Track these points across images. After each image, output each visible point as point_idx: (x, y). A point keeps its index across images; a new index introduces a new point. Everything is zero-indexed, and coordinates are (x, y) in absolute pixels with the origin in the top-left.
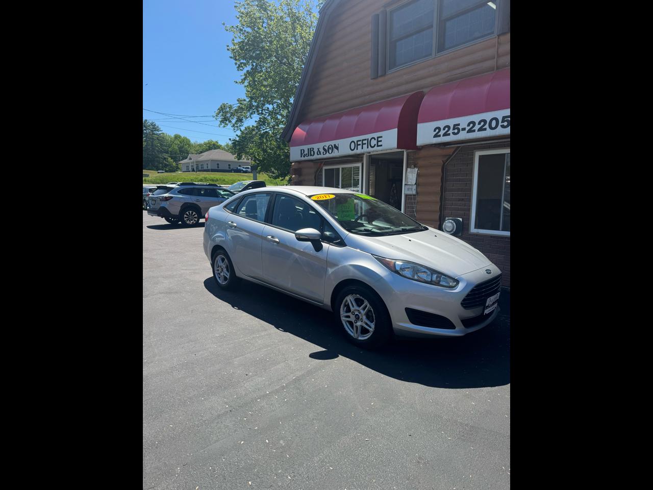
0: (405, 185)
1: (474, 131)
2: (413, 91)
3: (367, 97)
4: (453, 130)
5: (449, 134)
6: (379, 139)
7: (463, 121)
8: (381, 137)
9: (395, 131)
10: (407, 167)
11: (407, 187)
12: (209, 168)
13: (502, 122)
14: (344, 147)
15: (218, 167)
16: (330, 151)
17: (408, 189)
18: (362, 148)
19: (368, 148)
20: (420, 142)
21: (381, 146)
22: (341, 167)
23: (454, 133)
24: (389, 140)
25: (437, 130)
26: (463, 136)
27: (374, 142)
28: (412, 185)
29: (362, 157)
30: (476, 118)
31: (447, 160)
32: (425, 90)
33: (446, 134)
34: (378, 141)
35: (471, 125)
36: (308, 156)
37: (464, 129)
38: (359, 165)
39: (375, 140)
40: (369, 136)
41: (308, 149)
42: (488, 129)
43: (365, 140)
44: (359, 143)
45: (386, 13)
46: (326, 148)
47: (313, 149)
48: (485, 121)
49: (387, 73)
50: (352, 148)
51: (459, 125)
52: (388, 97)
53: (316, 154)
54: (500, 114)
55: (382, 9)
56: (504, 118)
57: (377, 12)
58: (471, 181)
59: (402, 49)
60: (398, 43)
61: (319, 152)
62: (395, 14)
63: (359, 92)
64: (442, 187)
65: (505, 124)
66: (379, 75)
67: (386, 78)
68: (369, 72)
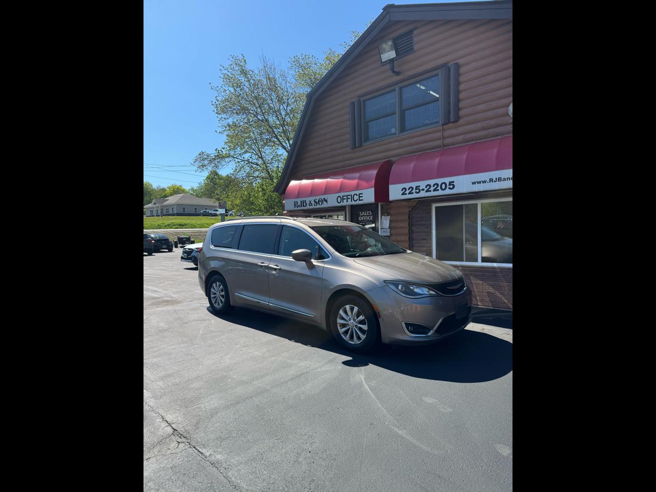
0: (381, 228)
1: (430, 191)
2: (385, 159)
3: (347, 162)
4: (416, 189)
5: (413, 193)
6: (360, 195)
7: (423, 184)
8: (362, 194)
9: (373, 189)
10: (382, 215)
11: (383, 230)
12: (175, 212)
13: (450, 185)
14: (332, 201)
15: (184, 211)
16: (320, 203)
17: (384, 232)
18: (347, 202)
19: (352, 201)
20: (391, 198)
21: (362, 200)
23: (416, 192)
24: (369, 196)
25: (404, 190)
26: (423, 194)
27: (356, 198)
28: (386, 229)
29: (346, 208)
30: (432, 182)
31: (412, 210)
32: (393, 159)
33: (410, 193)
34: (359, 197)
35: (428, 187)
36: (301, 206)
37: (423, 190)
38: (344, 213)
39: (357, 195)
40: (353, 193)
41: (301, 201)
42: (440, 190)
43: (349, 195)
44: (345, 197)
45: (360, 101)
46: (317, 201)
47: (305, 201)
48: (437, 185)
49: (364, 144)
50: (339, 201)
51: (419, 186)
52: (364, 163)
53: (308, 205)
54: (447, 180)
55: (357, 98)
56: (450, 182)
57: (353, 100)
58: (430, 225)
59: (374, 128)
60: (370, 123)
61: (310, 204)
62: (367, 102)
63: (341, 158)
64: (409, 230)
65: (451, 187)
66: (357, 146)
67: (363, 148)
68: (348, 143)
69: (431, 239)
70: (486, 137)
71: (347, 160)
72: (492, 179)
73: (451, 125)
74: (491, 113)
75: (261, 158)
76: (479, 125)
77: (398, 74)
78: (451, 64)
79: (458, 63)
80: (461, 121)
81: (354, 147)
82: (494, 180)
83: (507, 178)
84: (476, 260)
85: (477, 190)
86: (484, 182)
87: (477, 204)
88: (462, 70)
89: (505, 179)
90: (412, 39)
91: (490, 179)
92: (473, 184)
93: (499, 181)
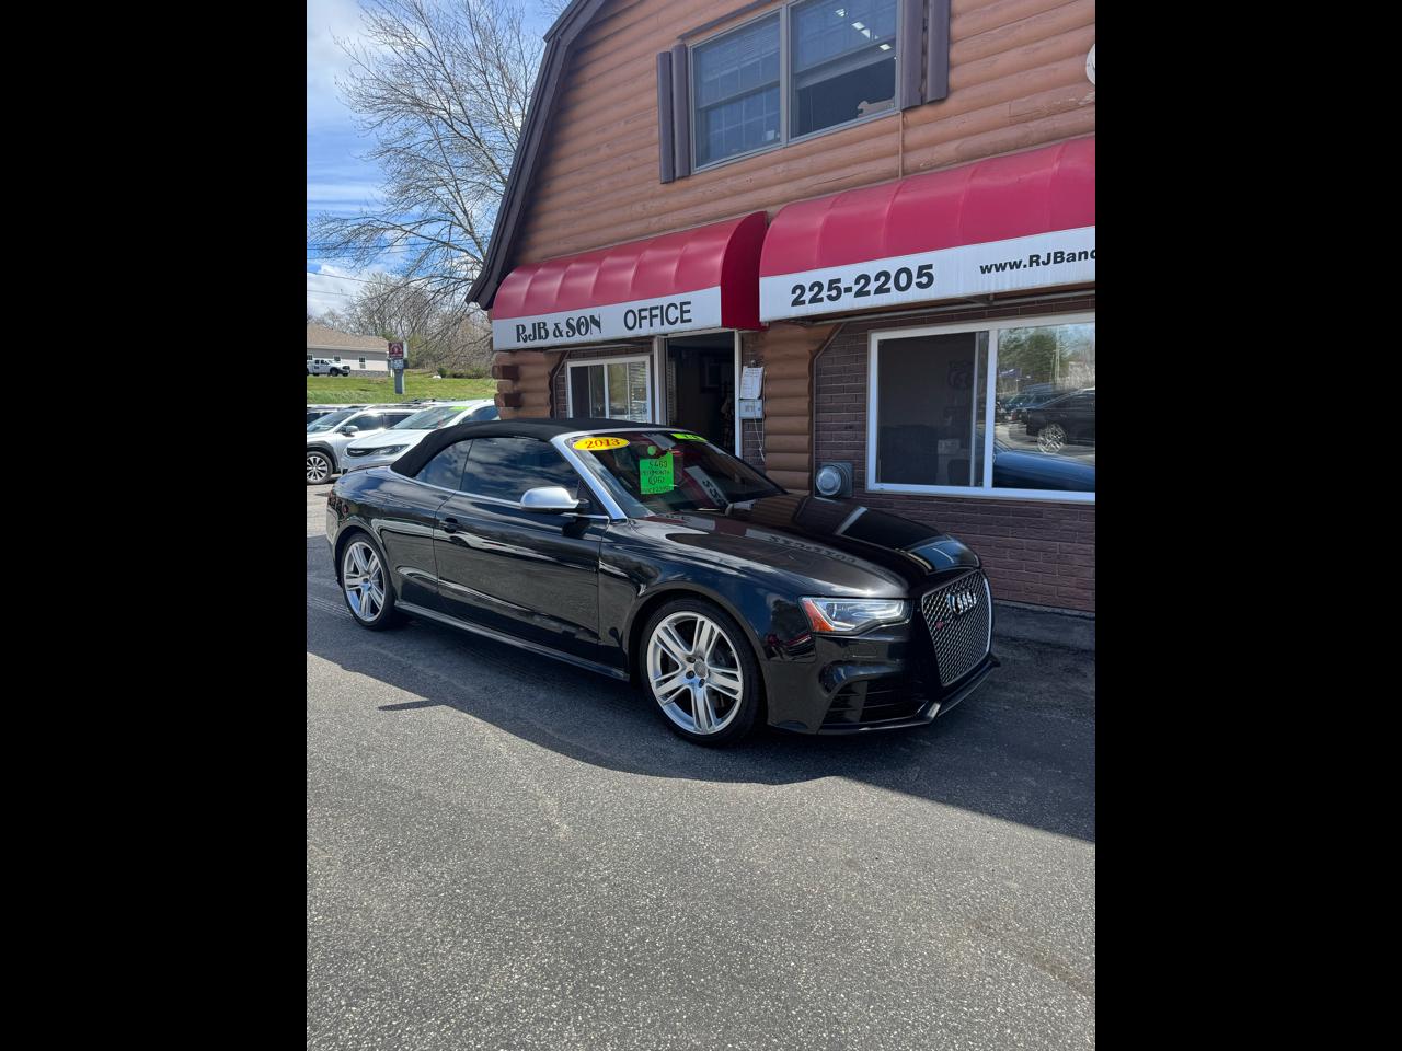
1: (868, 293)
2: (747, 211)
3: (655, 220)
4: (829, 290)
5: (821, 300)
6: (685, 308)
7: (847, 274)
8: (689, 303)
9: (716, 292)
10: (742, 365)
11: (743, 403)
13: (918, 278)
14: (613, 321)
16: (583, 330)
17: (747, 408)
18: (651, 325)
19: (662, 324)
21: (690, 320)
22: (605, 362)
23: (831, 298)
24: (705, 310)
25: (798, 292)
26: (848, 302)
27: (674, 313)
28: (754, 400)
29: (651, 343)
30: (872, 268)
31: (821, 348)
32: (771, 210)
33: (814, 300)
34: (683, 312)
35: (862, 282)
36: (535, 338)
37: (848, 290)
38: (646, 359)
39: (676, 308)
40: (664, 301)
41: (534, 325)
42: (893, 289)
43: (657, 308)
44: (644, 314)
45: (686, 49)
46: (574, 323)
47: (545, 324)
48: (886, 274)
49: (693, 173)
50: (631, 325)
51: (839, 281)
52: (697, 222)
53: (551, 333)
54: (913, 261)
55: (677, 43)
56: (921, 268)
57: (668, 48)
58: (865, 389)
59: (721, 127)
60: (712, 114)
61: (558, 332)
62: (704, 53)
63: (638, 208)
64: (811, 402)
65: (924, 280)
66: (677, 174)
67: (691, 181)
68: (657, 169)
69: (864, 428)
70: (1020, 144)
71: (653, 216)
72: (1038, 257)
73: (926, 111)
74: (1036, 77)
76: (1003, 111)
80: (952, 103)
81: (670, 178)
82: (1044, 258)
83: (1080, 254)
84: (979, 482)
85: (993, 288)
86: (1016, 265)
87: (988, 332)
89: (1072, 257)
91: (1031, 257)
92: (983, 272)
93: (1055, 262)
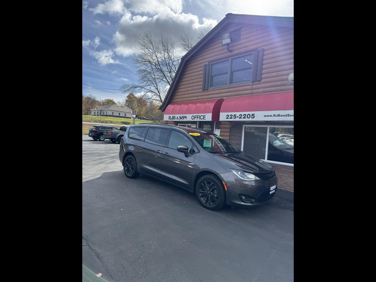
1: (241, 118)
2: (219, 98)
3: (200, 97)
4: (234, 116)
5: (232, 118)
6: (204, 116)
7: (238, 114)
8: (205, 116)
9: (211, 114)
10: (216, 128)
12: (108, 114)
13: (252, 116)
14: (189, 117)
16: (183, 119)
18: (197, 119)
19: (199, 119)
20: (220, 120)
21: (205, 119)
22: (186, 125)
23: (234, 118)
24: (209, 117)
25: (228, 116)
26: (237, 119)
27: (202, 117)
29: (196, 123)
30: (243, 113)
31: (232, 127)
32: (224, 98)
33: (230, 118)
34: (204, 117)
35: (241, 116)
36: (172, 119)
37: (238, 117)
38: (195, 125)
40: (200, 115)
41: (173, 116)
42: (247, 118)
43: (198, 116)
44: (196, 117)
45: (210, 65)
46: (181, 117)
47: (175, 116)
48: (245, 115)
49: (209, 88)
50: (193, 118)
51: (236, 115)
53: (176, 119)
54: (251, 113)
55: (208, 63)
56: (252, 114)
57: (206, 63)
58: (241, 136)
59: (216, 80)
60: (214, 77)
62: (213, 65)
63: (197, 94)
64: (230, 138)
65: (253, 117)
67: (209, 90)
68: (201, 87)
69: (241, 145)
70: (275, 91)
71: (200, 96)
72: (275, 115)
73: (257, 82)
74: (278, 78)
75: (157, 89)
76: (272, 84)
77: (231, 51)
78: (260, 49)
79: (263, 49)
80: (263, 81)
81: (205, 89)
82: (276, 115)
84: (264, 159)
85: (266, 120)
86: (271, 116)
87: (267, 128)
88: (265, 53)
89: (282, 116)
90: (240, 33)
91: (274, 115)
92: (264, 116)
93: (278, 116)
